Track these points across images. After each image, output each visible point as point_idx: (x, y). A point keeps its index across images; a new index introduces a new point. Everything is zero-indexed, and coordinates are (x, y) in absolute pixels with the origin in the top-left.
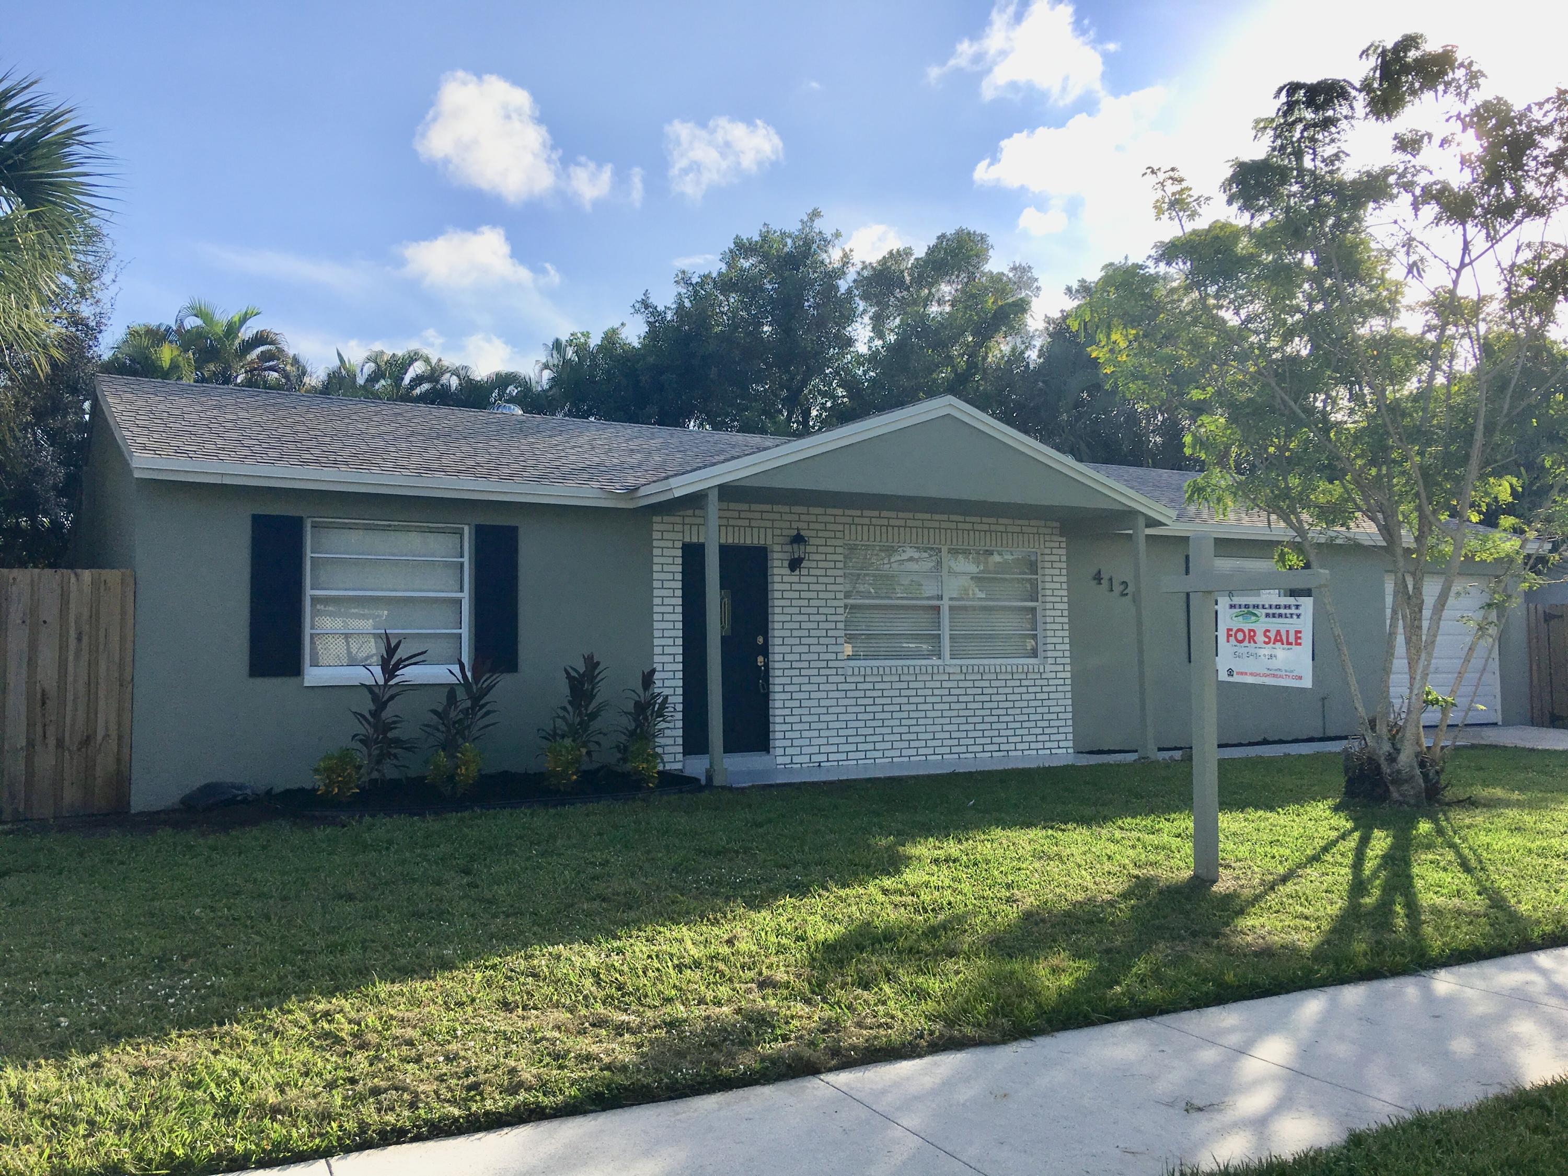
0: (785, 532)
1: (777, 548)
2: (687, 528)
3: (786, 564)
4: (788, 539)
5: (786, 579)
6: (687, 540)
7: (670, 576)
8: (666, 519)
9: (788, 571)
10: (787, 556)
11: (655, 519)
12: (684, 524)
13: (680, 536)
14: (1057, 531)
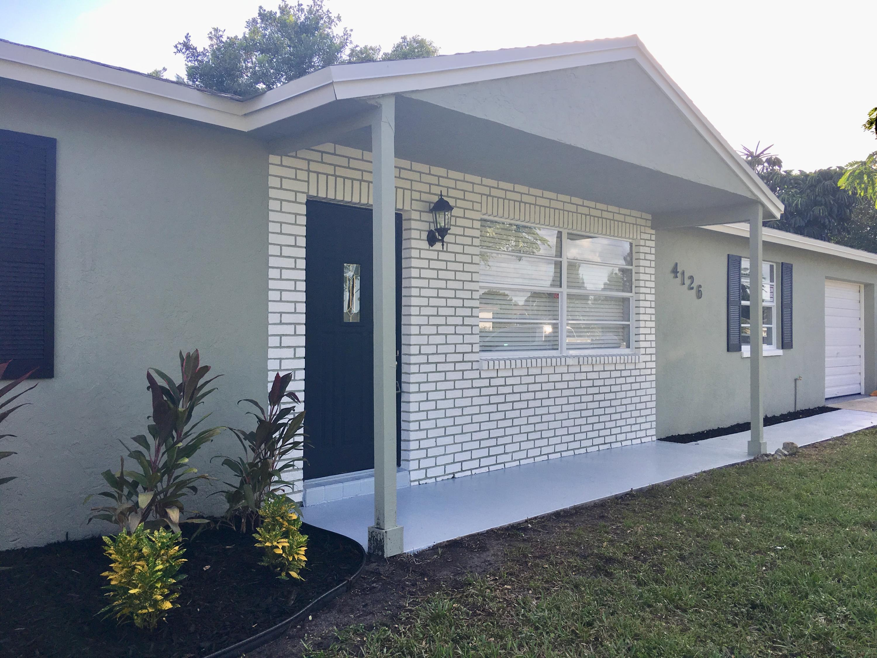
0: (425, 197)
1: (415, 215)
2: (313, 176)
3: (425, 235)
4: (426, 207)
5: (424, 254)
6: (313, 193)
7: (291, 241)
8: (287, 161)
9: (425, 245)
10: (425, 226)
11: (274, 159)
12: (309, 171)
13: (303, 187)
14: (649, 223)
